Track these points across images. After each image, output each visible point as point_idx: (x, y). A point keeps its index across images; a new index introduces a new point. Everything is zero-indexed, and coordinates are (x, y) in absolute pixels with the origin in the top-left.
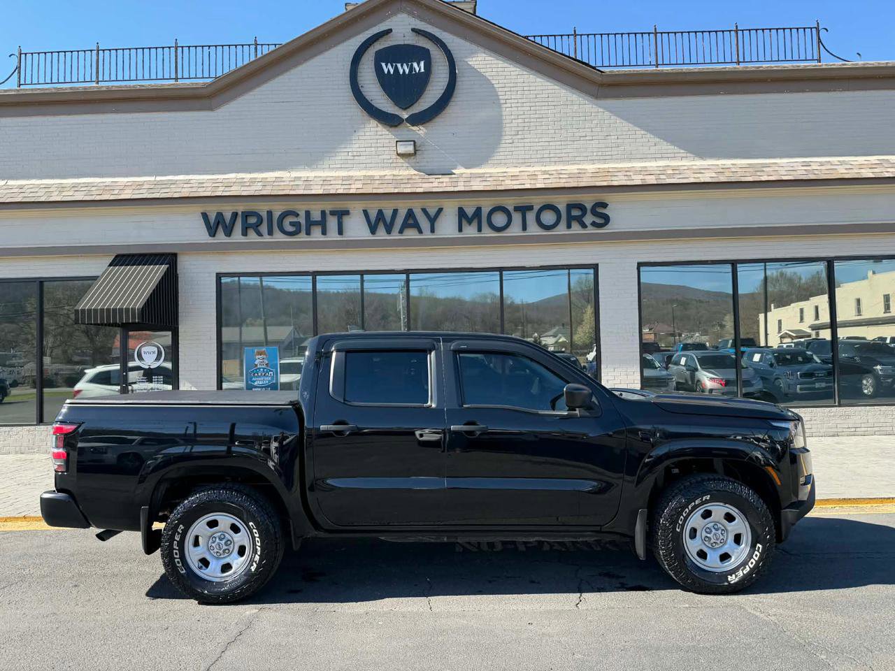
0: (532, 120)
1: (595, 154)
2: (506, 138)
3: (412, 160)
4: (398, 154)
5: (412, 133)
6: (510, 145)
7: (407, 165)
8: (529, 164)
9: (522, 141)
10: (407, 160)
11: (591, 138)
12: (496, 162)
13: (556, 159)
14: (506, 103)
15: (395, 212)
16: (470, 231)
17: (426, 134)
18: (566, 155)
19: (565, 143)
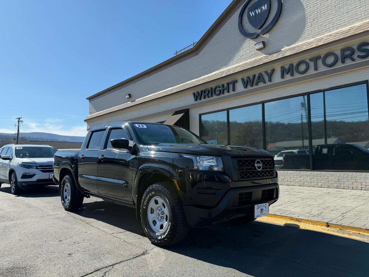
0: (322, 10)
1: (363, 15)
2: (308, 24)
3: (264, 50)
4: (257, 50)
5: (263, 38)
6: (311, 27)
7: (262, 53)
8: (321, 34)
9: (317, 23)
10: (261, 51)
11: (360, 7)
12: (304, 38)
13: (337, 26)
14: (307, 7)
15: (255, 76)
16: (288, 77)
17: (269, 36)
18: (344, 22)
19: (343, 15)
